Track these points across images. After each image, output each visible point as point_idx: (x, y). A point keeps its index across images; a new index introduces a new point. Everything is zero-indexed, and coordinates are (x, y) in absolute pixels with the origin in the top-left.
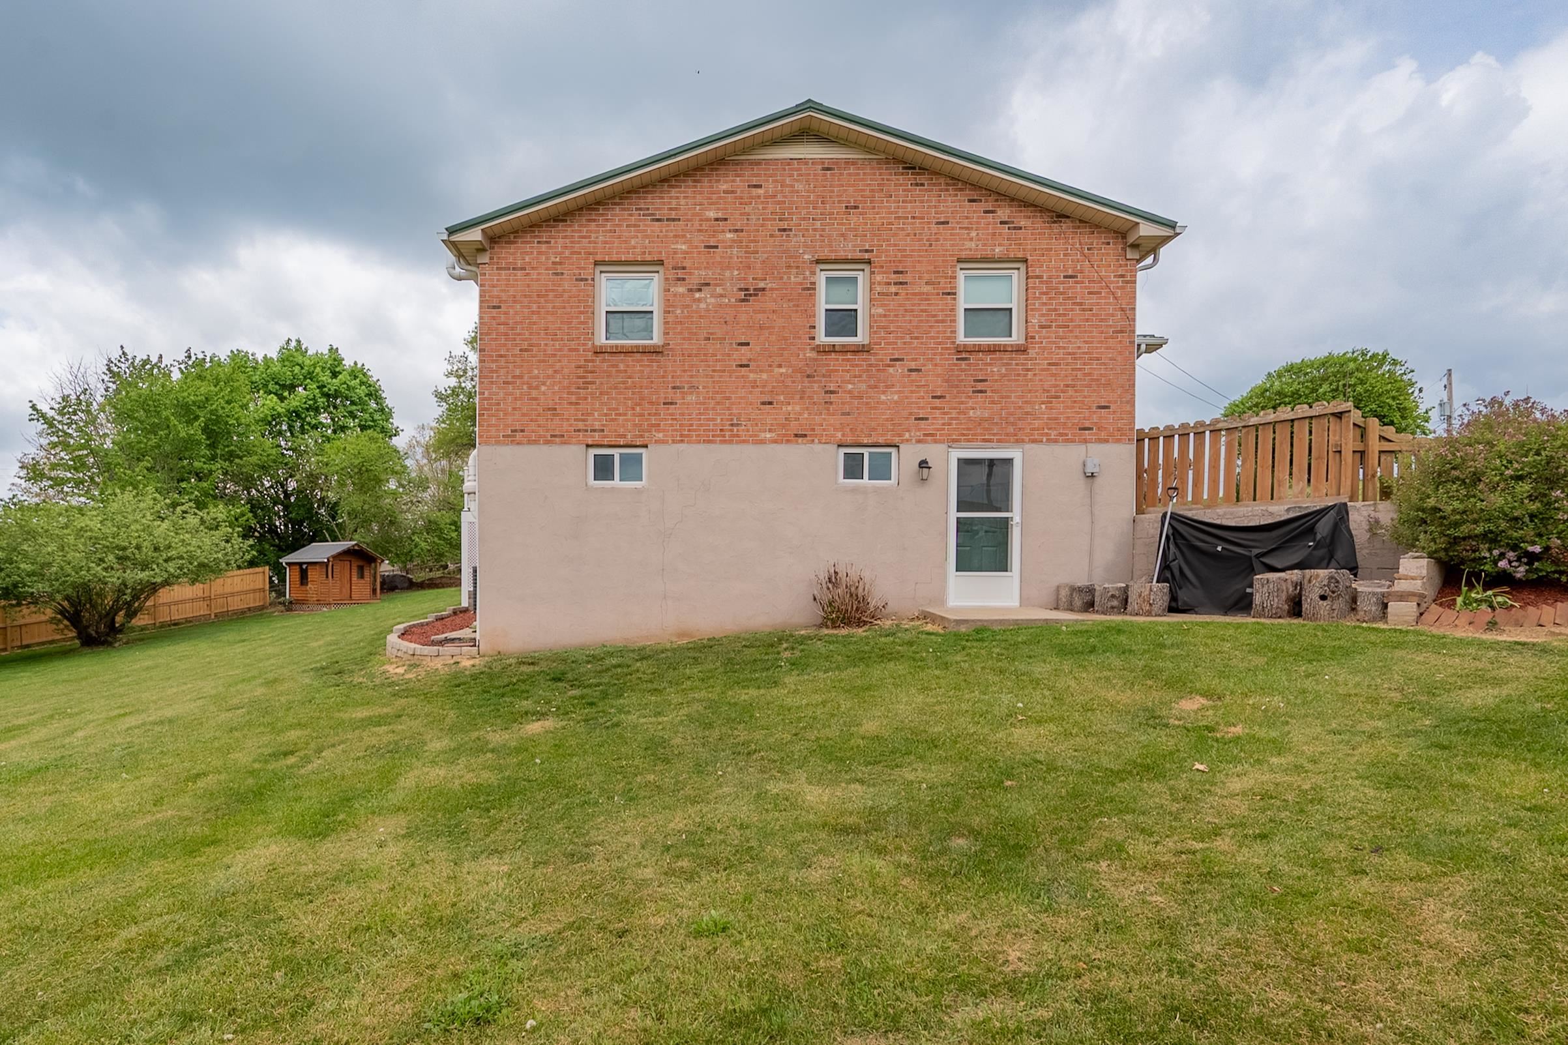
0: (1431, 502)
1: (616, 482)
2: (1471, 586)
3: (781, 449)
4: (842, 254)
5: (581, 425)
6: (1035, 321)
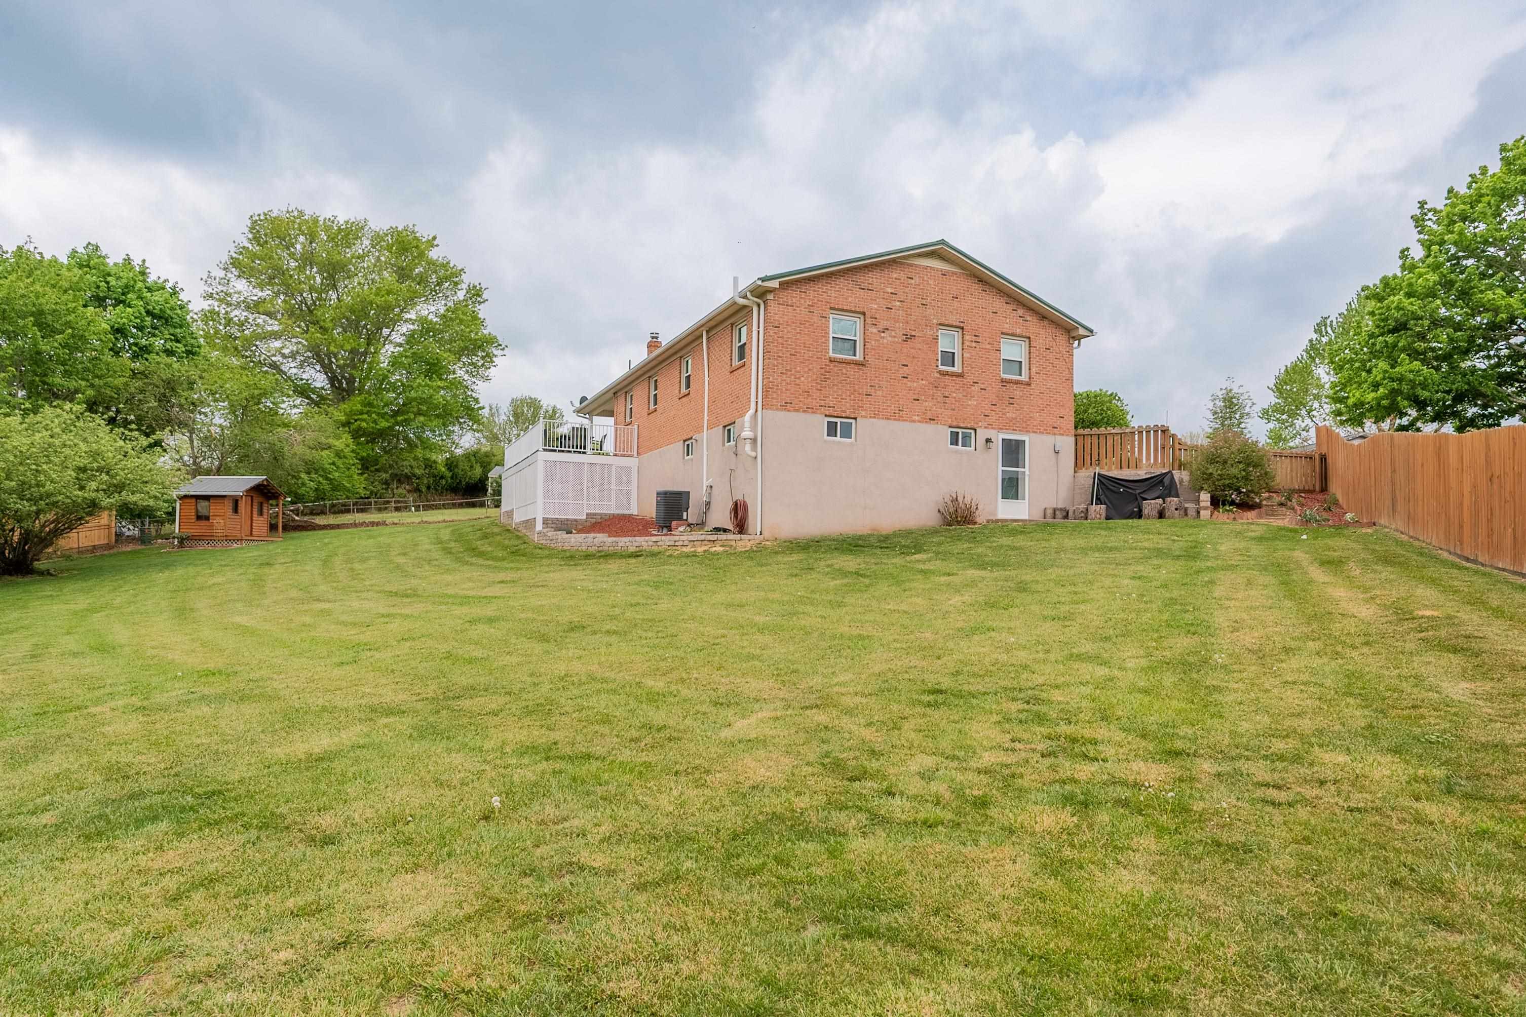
0: (1211, 471)
1: (838, 438)
2: (1224, 505)
3: (923, 426)
4: (950, 322)
5: (823, 403)
6: (1033, 370)
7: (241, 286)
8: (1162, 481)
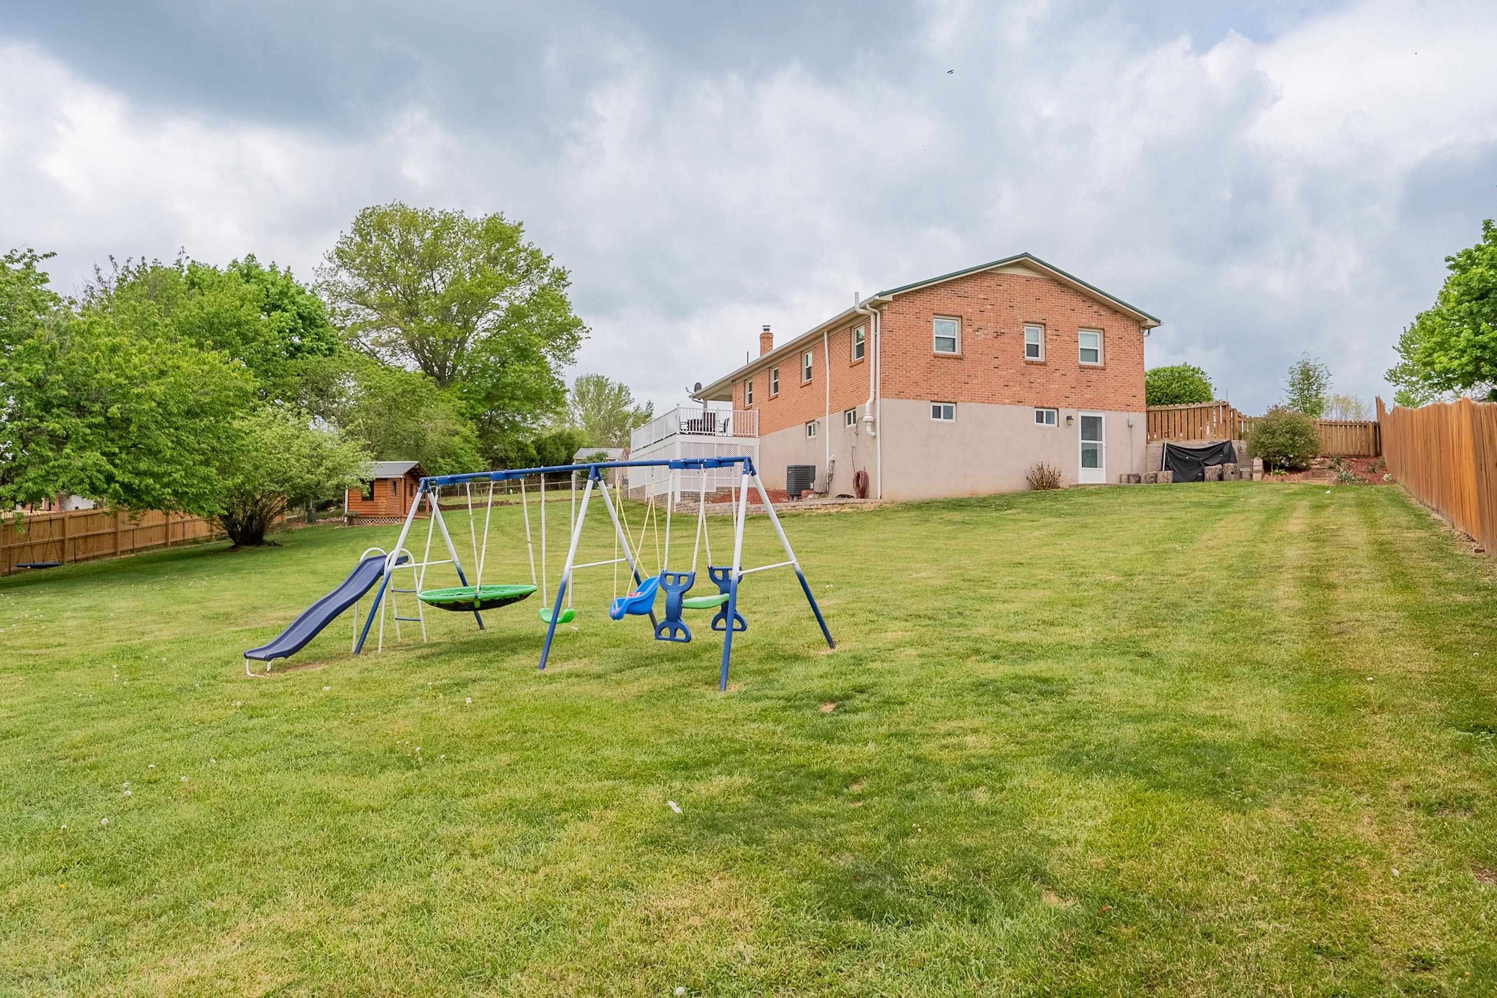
0: (1262, 440)
1: (942, 419)
2: (1274, 469)
3: (1013, 407)
4: (1034, 320)
5: (929, 391)
6: (1108, 356)
7: (344, 276)
8: (1221, 450)
